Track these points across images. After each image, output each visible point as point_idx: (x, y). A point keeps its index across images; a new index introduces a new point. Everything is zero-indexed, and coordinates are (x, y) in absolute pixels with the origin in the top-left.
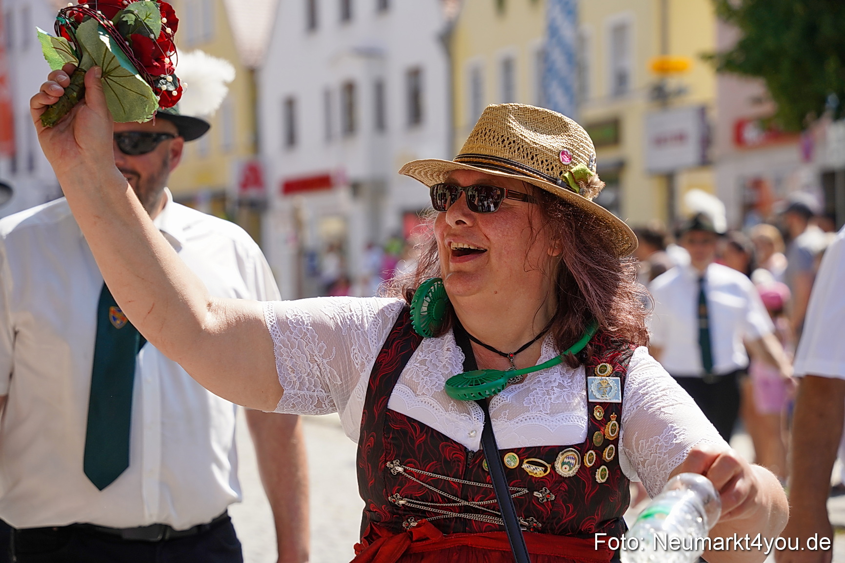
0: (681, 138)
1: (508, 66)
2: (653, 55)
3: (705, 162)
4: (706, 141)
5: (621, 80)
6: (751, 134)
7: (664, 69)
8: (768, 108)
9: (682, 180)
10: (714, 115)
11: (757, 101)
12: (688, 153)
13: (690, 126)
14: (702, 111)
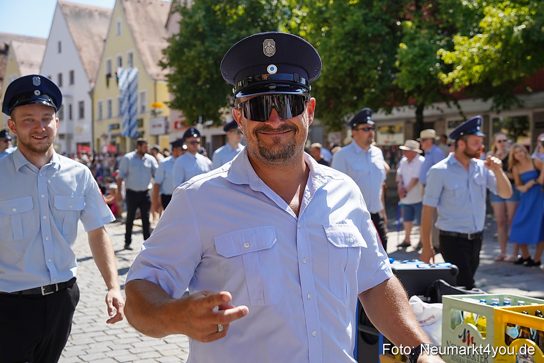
0: (160, 126)
1: (110, 102)
2: (153, 102)
3: (166, 133)
4: (167, 127)
5: (143, 108)
6: (179, 126)
7: (155, 106)
8: (184, 119)
9: (161, 138)
10: (169, 119)
11: (181, 117)
12: (162, 130)
13: (163, 123)
14: (166, 118)
